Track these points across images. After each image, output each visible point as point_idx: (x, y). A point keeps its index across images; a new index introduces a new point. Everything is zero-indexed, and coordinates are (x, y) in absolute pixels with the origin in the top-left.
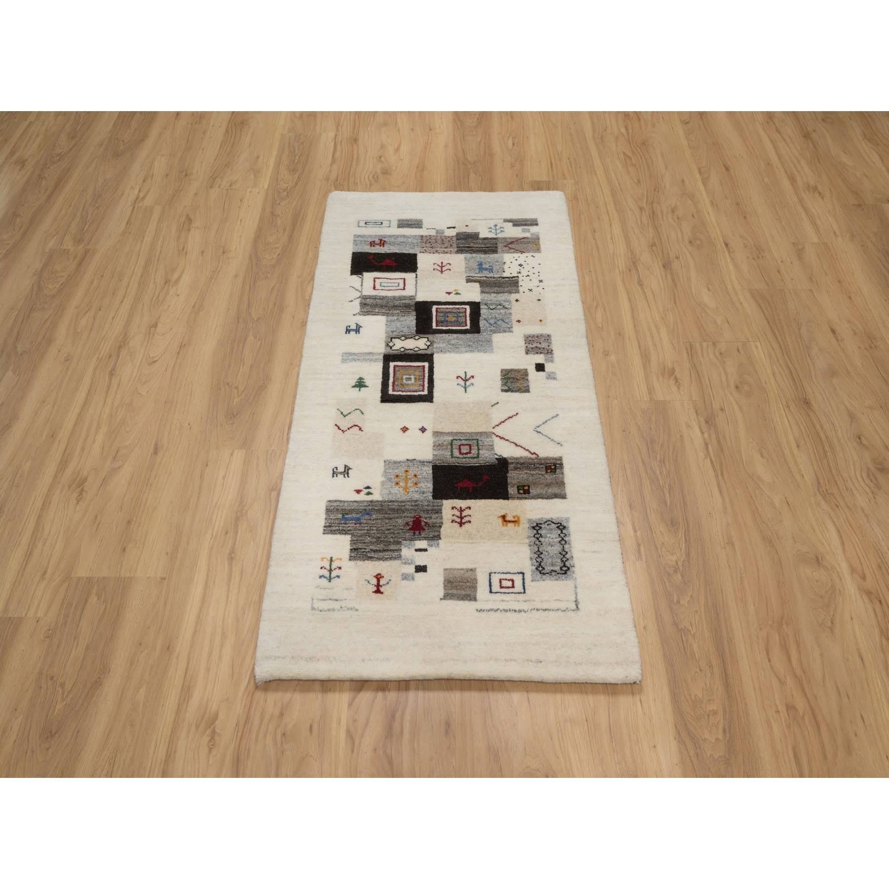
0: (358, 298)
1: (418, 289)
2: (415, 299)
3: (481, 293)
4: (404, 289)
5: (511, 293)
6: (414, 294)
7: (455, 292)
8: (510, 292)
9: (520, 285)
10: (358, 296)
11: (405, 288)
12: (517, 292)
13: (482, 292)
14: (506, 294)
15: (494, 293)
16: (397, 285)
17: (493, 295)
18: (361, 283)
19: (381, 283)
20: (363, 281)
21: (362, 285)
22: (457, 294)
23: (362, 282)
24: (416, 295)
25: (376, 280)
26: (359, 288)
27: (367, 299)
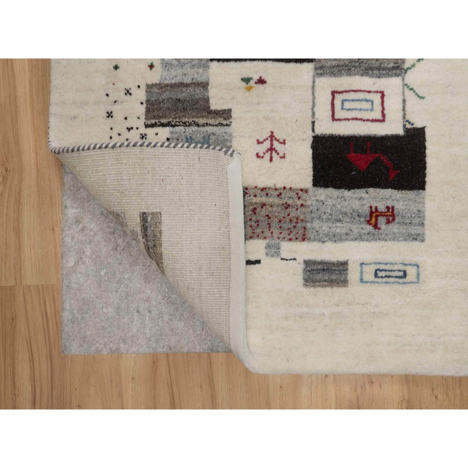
0: (409, 68)
1: (310, 92)
2: (316, 69)
3: (208, 84)
4: (333, 93)
5: (160, 85)
6: (319, 80)
7: (252, 83)
8: (162, 88)
9: (145, 105)
10: (409, 72)
11: (330, 97)
12: (149, 87)
13: (205, 85)
14: (167, 82)
15: (187, 85)
16: (347, 105)
17: (187, 80)
18: (406, 108)
19: (372, 110)
20: (401, 114)
21: (404, 101)
22: (247, 80)
23: (404, 110)
24: (314, 77)
25: (380, 117)
26: (409, 94)
27: (393, 68)
